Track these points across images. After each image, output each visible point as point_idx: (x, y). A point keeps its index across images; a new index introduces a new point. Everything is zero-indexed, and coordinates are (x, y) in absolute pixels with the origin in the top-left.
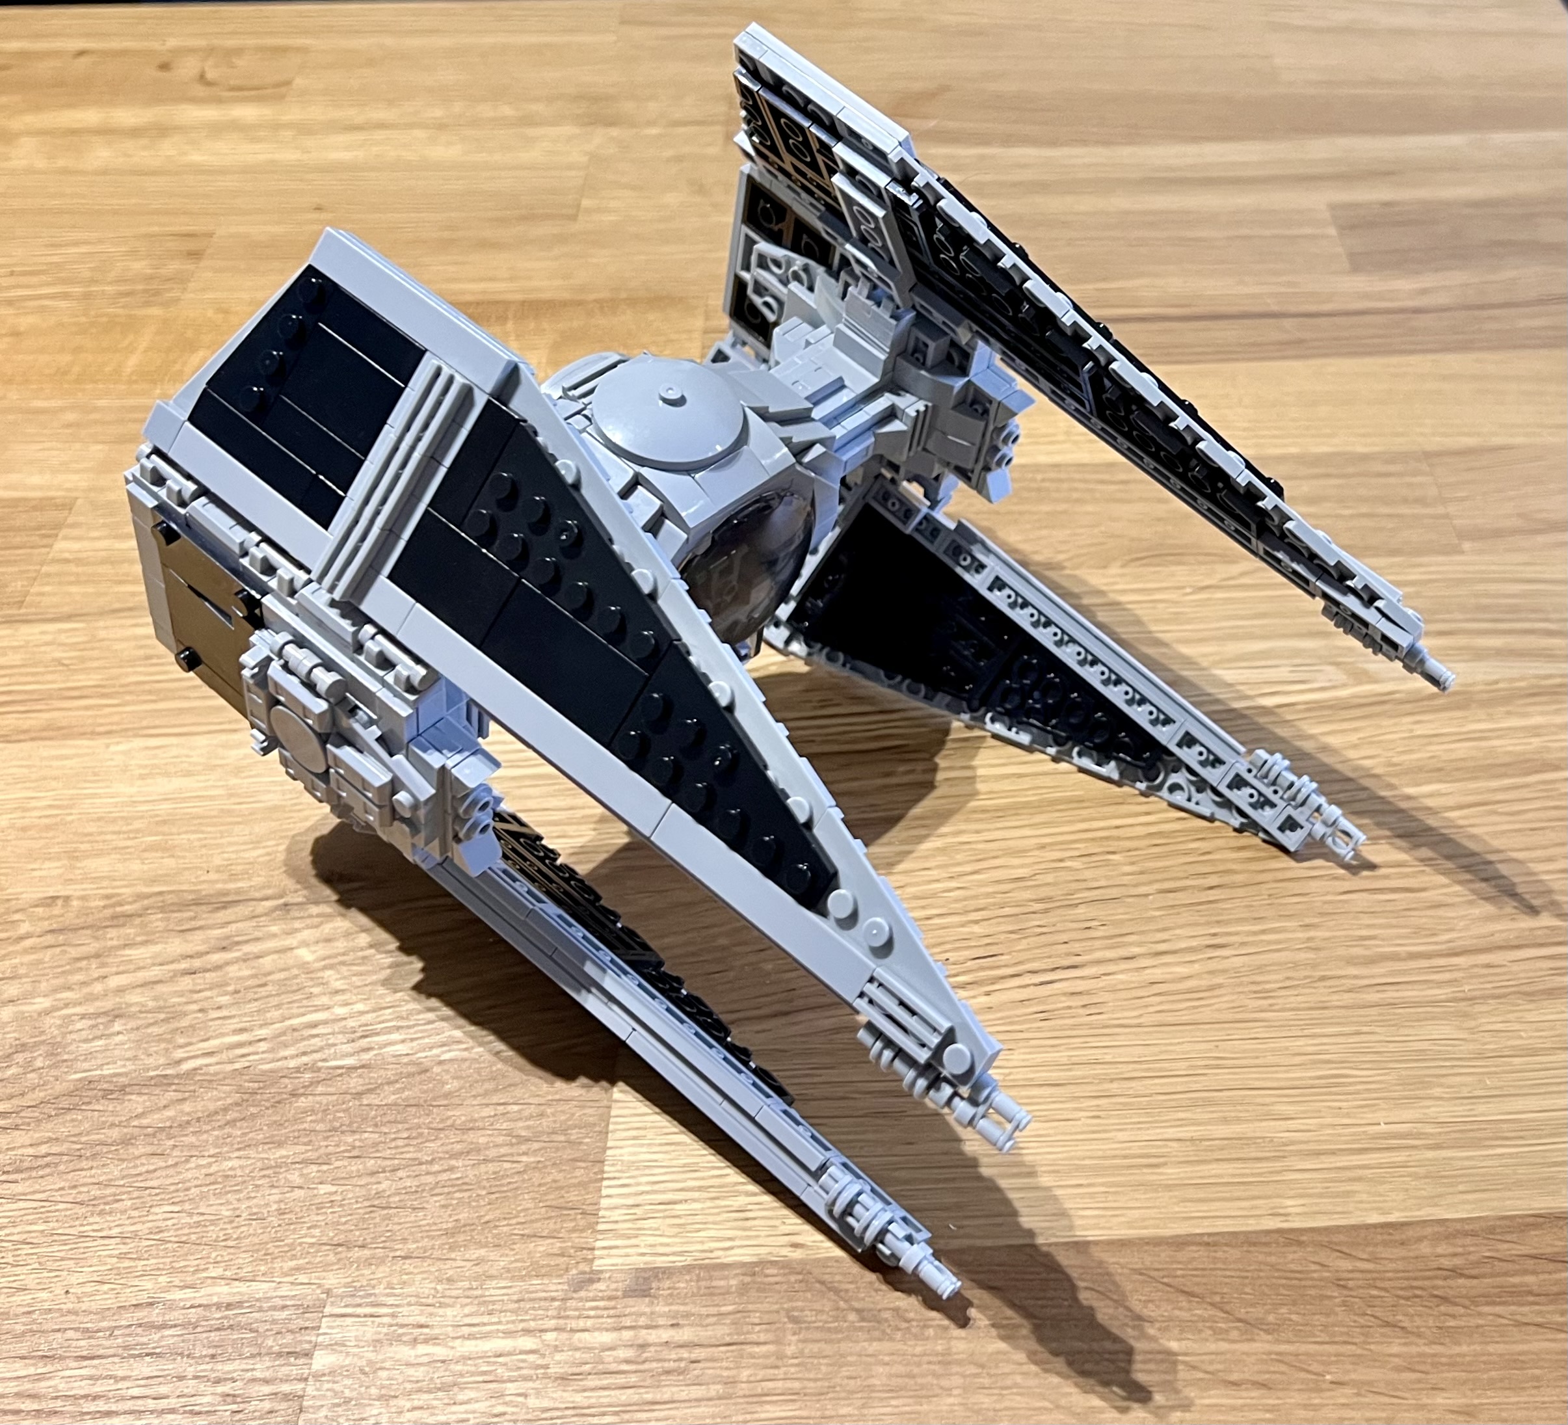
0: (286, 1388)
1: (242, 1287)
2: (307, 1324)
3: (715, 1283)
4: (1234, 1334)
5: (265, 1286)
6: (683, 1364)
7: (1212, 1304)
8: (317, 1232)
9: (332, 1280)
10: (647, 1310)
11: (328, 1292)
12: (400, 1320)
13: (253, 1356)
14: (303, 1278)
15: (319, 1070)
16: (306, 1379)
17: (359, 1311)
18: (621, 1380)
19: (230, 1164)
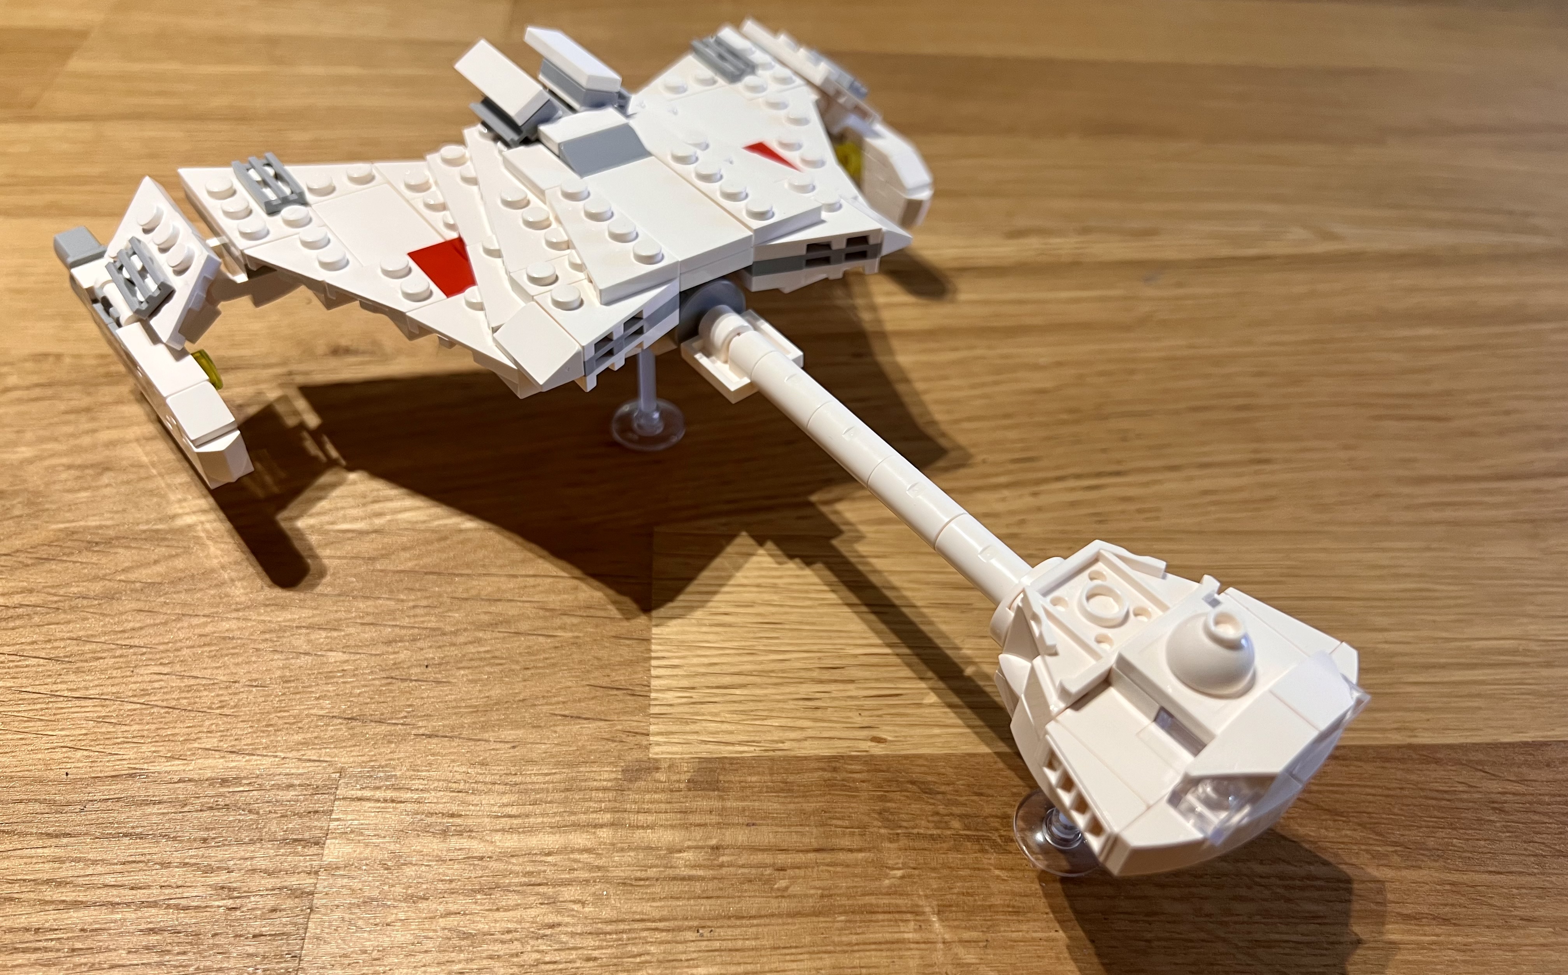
0: (293, 881)
1: (239, 761)
2: (317, 807)
3: (791, 778)
5: (267, 761)
6: (768, 871)
8: (327, 703)
9: (344, 758)
10: (717, 804)
11: (341, 771)
12: (426, 808)
13: (252, 842)
14: (312, 754)
15: (327, 532)
16: (316, 873)
17: (378, 794)
18: (698, 887)
19: (226, 625)
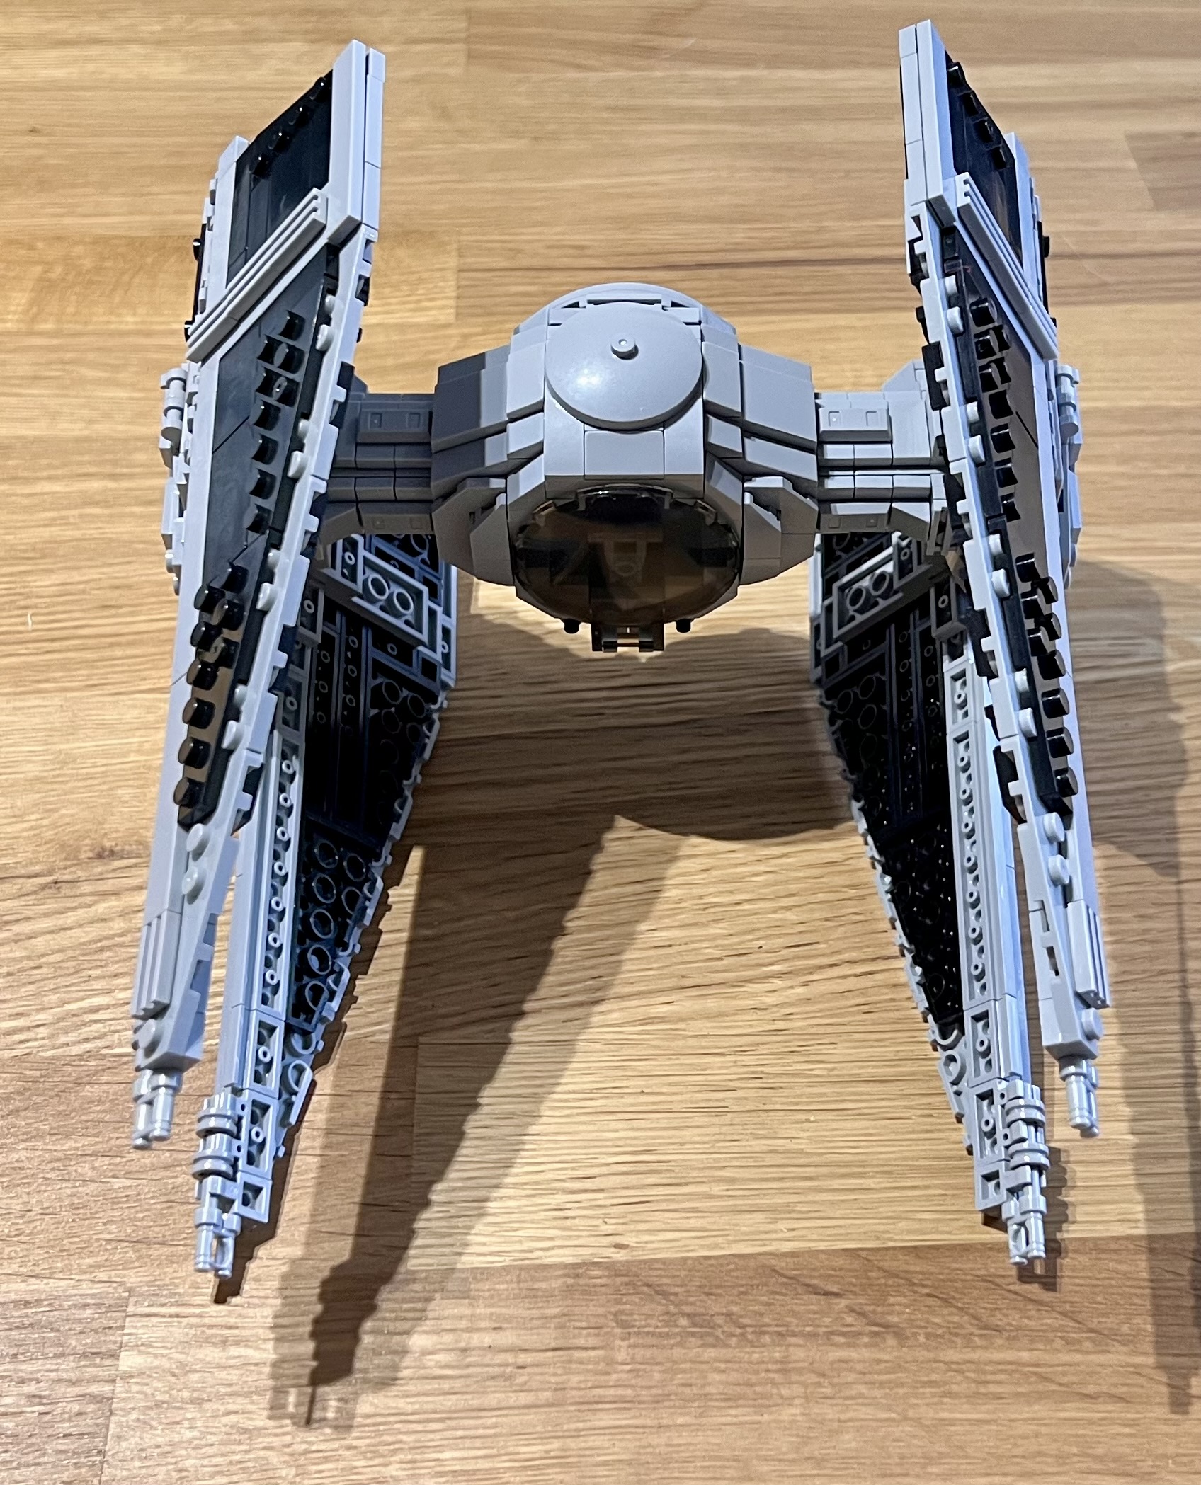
0: (94, 1389)
1: (39, 1284)
2: (111, 1323)
3: (536, 1286)
4: (1087, 1345)
5: (63, 1283)
6: (509, 1370)
7: (1063, 1314)
8: (113, 1227)
9: (133, 1278)
10: (468, 1312)
11: (130, 1291)
12: (207, 1321)
13: (56, 1356)
14: (103, 1276)
15: (104, 1057)
16: (114, 1381)
17: (163, 1310)
18: (446, 1386)
19: (16, 1156)
